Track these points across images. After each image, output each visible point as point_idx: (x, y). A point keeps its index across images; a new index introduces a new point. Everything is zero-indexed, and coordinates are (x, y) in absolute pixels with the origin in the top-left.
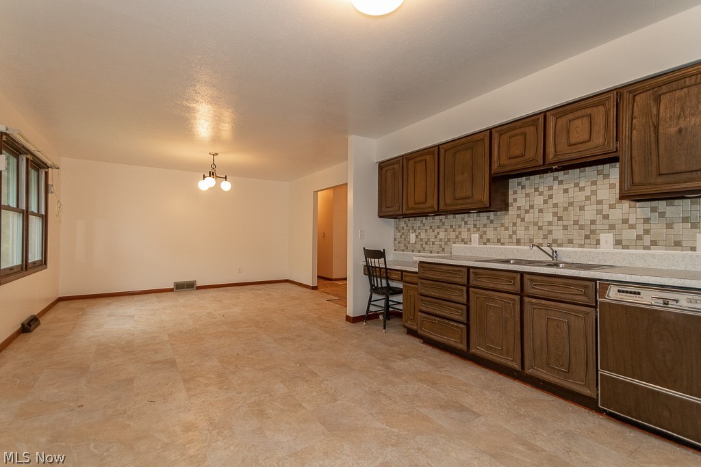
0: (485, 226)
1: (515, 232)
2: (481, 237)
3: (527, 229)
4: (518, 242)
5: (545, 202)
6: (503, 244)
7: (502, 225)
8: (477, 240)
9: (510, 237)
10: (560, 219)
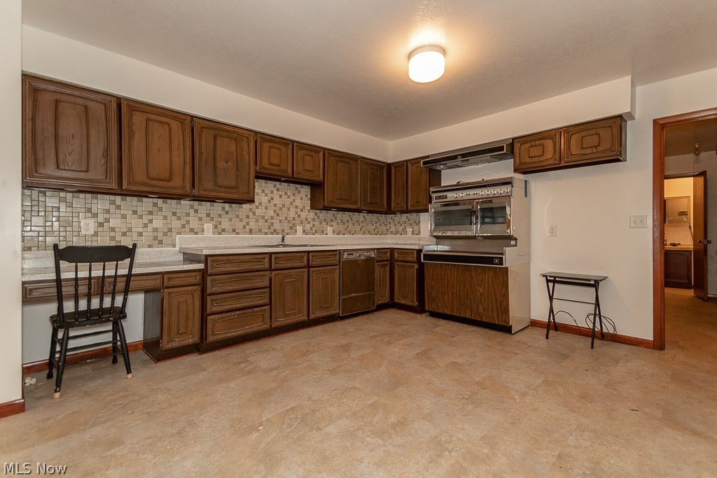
0: (220, 216)
1: (248, 224)
2: (216, 227)
3: (257, 221)
4: (251, 232)
5: (269, 201)
6: (238, 234)
7: (238, 216)
8: (211, 230)
9: (244, 227)
10: (278, 215)
